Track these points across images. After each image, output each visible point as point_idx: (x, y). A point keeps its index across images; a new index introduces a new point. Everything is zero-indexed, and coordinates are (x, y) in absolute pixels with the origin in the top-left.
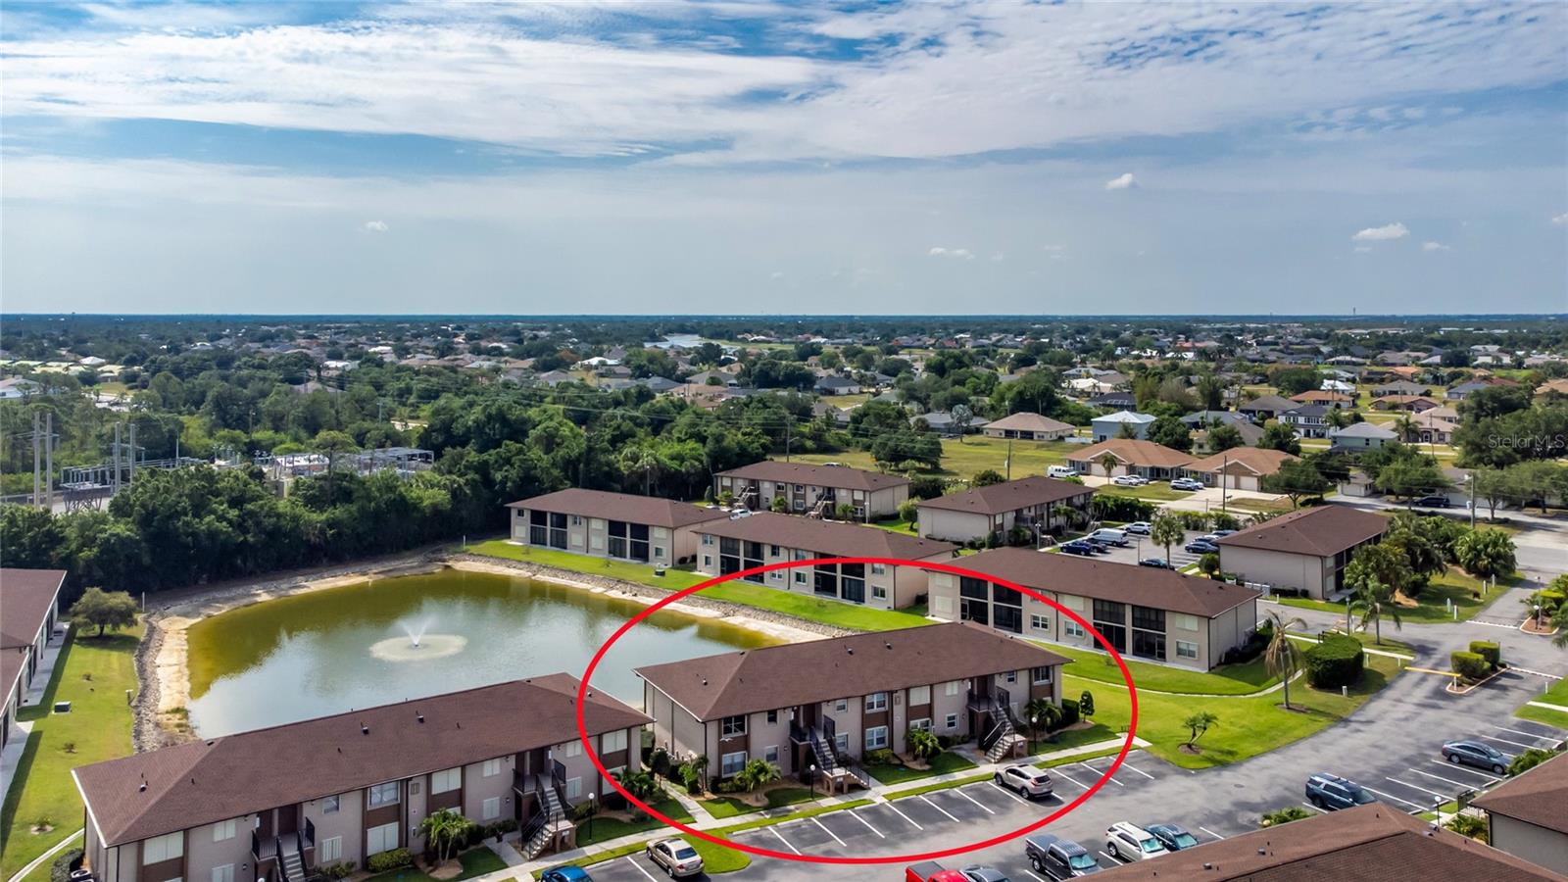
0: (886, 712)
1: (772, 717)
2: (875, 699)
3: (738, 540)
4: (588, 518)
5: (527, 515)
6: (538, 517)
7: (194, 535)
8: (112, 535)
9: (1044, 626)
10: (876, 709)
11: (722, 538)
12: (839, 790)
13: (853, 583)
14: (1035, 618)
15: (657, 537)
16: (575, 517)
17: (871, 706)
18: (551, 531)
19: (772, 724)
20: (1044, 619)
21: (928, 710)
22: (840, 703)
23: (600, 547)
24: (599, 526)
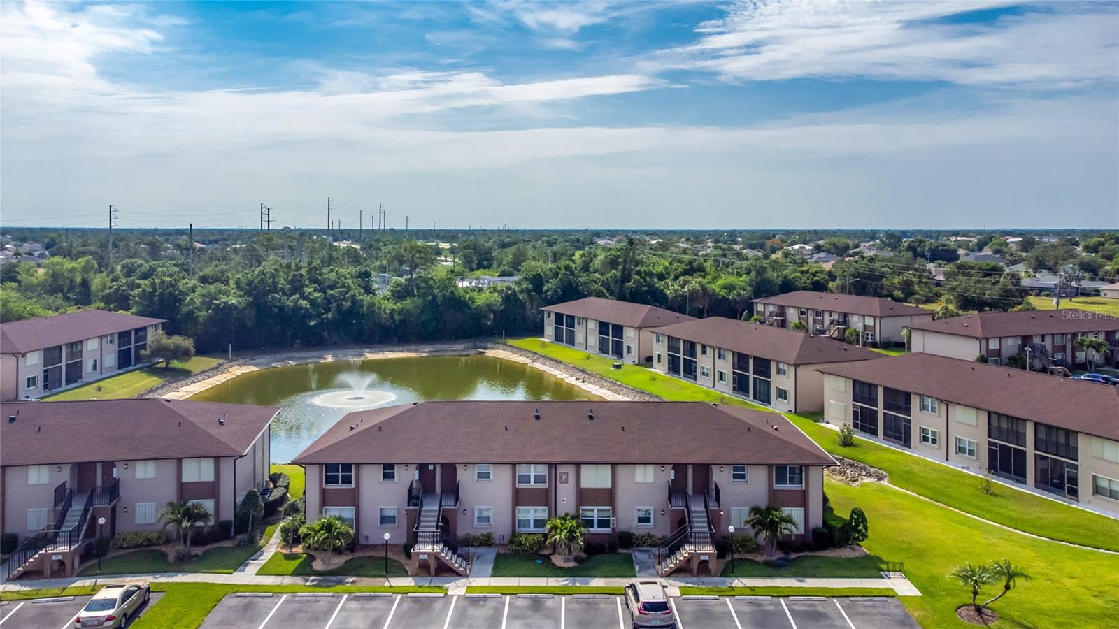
0: (546, 490)
1: (388, 471)
2: (532, 471)
3: (680, 339)
4: (587, 319)
5: (553, 316)
6: (559, 318)
7: (281, 309)
8: (222, 302)
9: (934, 442)
10: (532, 484)
11: (669, 337)
12: (424, 568)
13: (762, 382)
14: (924, 430)
15: (630, 336)
16: (579, 318)
17: (526, 479)
18: (566, 331)
19: (388, 481)
20: (934, 433)
21: (609, 497)
22: (484, 469)
23: (594, 345)
24: (592, 325)
